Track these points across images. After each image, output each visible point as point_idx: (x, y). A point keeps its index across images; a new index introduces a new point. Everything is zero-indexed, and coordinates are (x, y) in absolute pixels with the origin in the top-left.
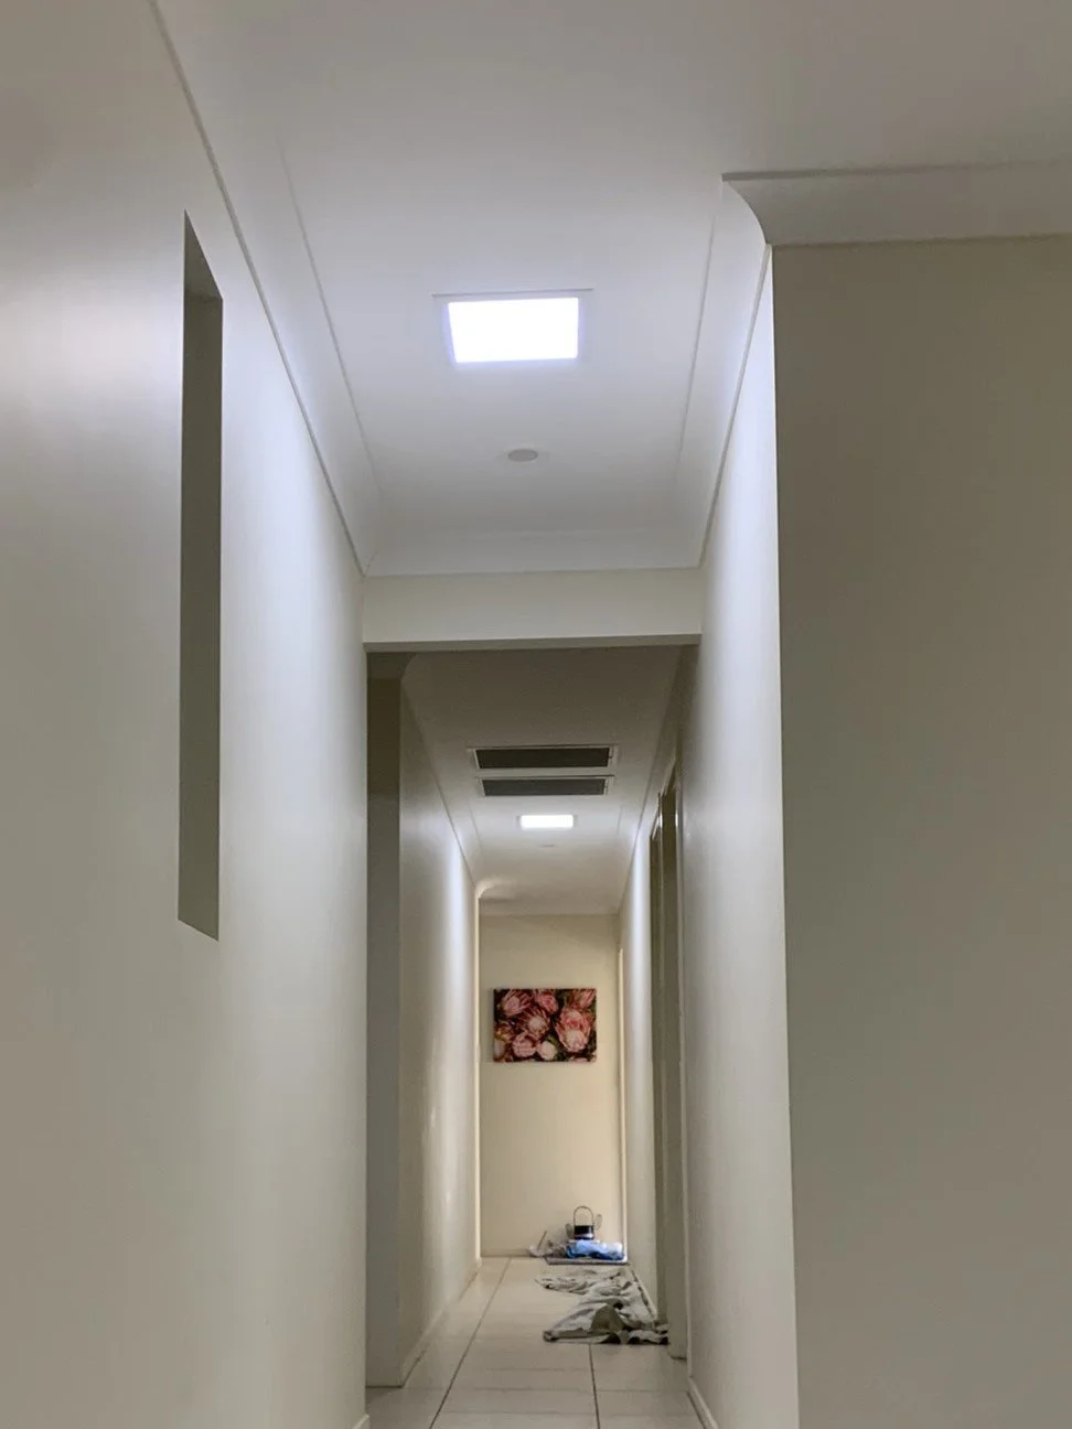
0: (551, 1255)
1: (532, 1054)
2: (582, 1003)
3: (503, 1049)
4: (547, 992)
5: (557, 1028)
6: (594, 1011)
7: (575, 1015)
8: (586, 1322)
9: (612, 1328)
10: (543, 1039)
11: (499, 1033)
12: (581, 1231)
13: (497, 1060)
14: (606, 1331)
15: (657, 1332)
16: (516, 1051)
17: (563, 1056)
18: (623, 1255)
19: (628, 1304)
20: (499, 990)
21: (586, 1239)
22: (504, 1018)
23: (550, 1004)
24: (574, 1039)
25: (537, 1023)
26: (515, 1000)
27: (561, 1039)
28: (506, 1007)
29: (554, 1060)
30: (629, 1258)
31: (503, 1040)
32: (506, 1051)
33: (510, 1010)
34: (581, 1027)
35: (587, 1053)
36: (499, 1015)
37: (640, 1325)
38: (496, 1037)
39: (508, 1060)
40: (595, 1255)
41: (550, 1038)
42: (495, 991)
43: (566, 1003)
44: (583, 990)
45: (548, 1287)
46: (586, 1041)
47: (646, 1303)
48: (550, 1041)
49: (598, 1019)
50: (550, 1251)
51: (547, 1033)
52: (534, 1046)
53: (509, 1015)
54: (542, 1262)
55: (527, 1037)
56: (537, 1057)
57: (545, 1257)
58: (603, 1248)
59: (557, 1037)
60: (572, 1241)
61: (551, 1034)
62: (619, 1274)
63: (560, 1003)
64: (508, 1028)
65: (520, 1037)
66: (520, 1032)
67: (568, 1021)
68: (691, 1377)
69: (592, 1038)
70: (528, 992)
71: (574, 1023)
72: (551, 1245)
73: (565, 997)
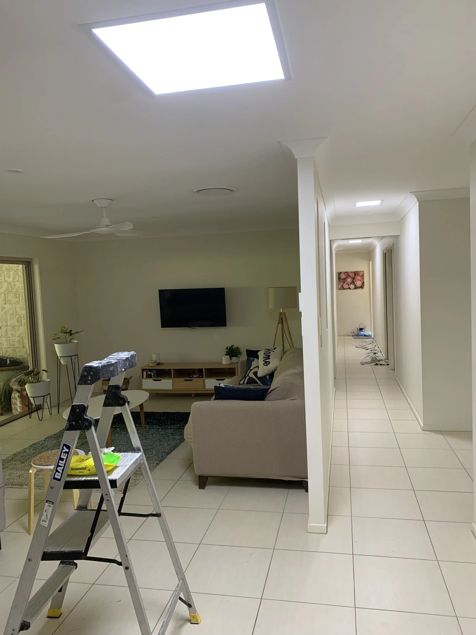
0: (354, 336)
1: (348, 287)
2: (361, 275)
3: (341, 286)
4: (352, 272)
5: (354, 281)
6: (364, 276)
7: (359, 278)
8: (369, 359)
9: (376, 362)
10: (351, 284)
11: (340, 283)
12: (361, 329)
13: (339, 289)
14: (374, 362)
15: (386, 362)
16: (344, 287)
17: (356, 288)
18: (372, 335)
19: (377, 353)
20: (339, 272)
21: (362, 331)
22: (341, 279)
23: (353, 275)
24: (359, 283)
25: (349, 280)
26: (344, 274)
27: (355, 284)
28: (341, 276)
29: (353, 289)
30: (374, 336)
31: (341, 284)
32: (342, 287)
33: (342, 277)
34: (360, 281)
35: (362, 287)
36: (339, 278)
37: (381, 360)
38: (339, 284)
39: (342, 289)
40: (365, 335)
41: (353, 283)
42: (339, 273)
43: (356, 275)
44: (361, 271)
45: (356, 347)
46: (362, 284)
47: (381, 352)
48: (352, 284)
49: (364, 278)
50: (353, 334)
51: (352, 283)
52: (348, 286)
53: (342, 278)
54: (352, 337)
55: (347, 284)
56: (349, 288)
57: (353, 336)
58: (367, 333)
59: (354, 283)
60: (359, 332)
61: (353, 282)
62: (372, 343)
63: (355, 275)
64: (342, 281)
65: (345, 283)
66: (345, 282)
67: (357, 279)
68: (396, 376)
69: (363, 283)
70: (347, 272)
71: (359, 280)
72: (353, 333)
73: (356, 273)
